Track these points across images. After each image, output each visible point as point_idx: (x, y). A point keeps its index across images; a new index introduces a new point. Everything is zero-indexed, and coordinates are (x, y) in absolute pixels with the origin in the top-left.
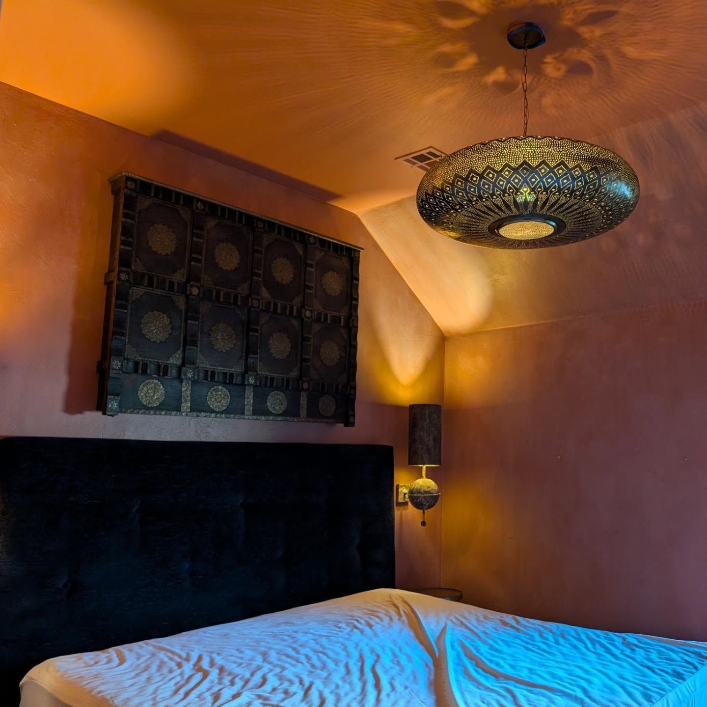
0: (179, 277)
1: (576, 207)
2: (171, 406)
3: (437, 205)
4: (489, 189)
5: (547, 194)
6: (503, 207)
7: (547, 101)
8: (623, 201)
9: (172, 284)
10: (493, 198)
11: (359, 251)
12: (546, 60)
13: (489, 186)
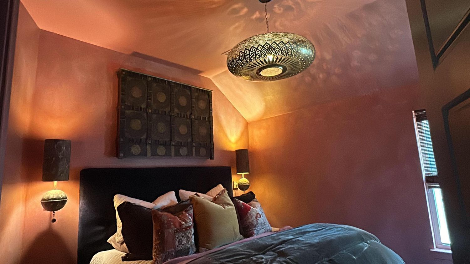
0: (143, 106)
1: (289, 60)
2: (144, 154)
3: (234, 65)
4: (253, 55)
5: (277, 55)
6: (261, 63)
7: (277, 24)
8: (308, 56)
9: (141, 108)
10: (255, 59)
11: (211, 92)
12: (275, 7)
13: (253, 54)
